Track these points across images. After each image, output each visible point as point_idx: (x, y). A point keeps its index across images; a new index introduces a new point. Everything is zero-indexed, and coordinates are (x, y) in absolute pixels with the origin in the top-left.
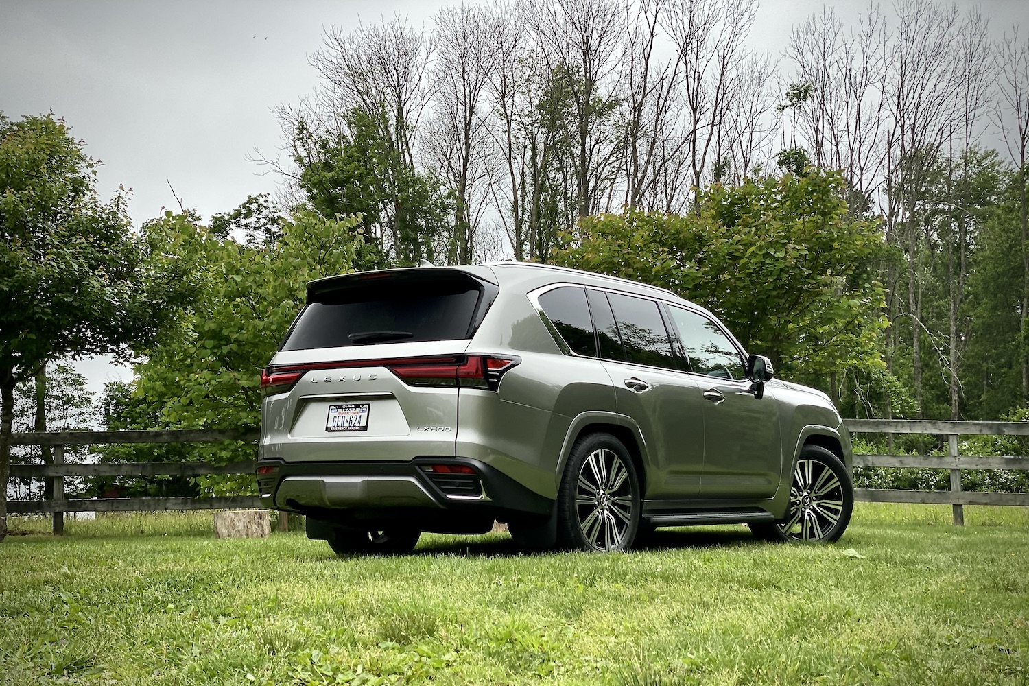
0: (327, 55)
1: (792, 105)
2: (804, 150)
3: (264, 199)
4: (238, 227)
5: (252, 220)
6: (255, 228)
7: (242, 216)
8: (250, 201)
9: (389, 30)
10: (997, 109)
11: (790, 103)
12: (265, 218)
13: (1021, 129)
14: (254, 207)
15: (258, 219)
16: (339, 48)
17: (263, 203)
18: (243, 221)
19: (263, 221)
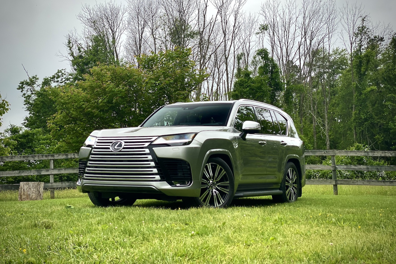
0: (84, 15)
1: (262, 32)
2: (267, 49)
3: (64, 71)
4: (54, 82)
5: (59, 79)
6: (61, 82)
7: (55, 78)
8: (58, 72)
9: (108, 5)
10: (342, 33)
11: (261, 32)
12: (65, 78)
13: (350, 40)
14: (60, 74)
15: (62, 79)
16: (88, 12)
17: (64, 73)
18: (56, 80)
19: (64, 80)
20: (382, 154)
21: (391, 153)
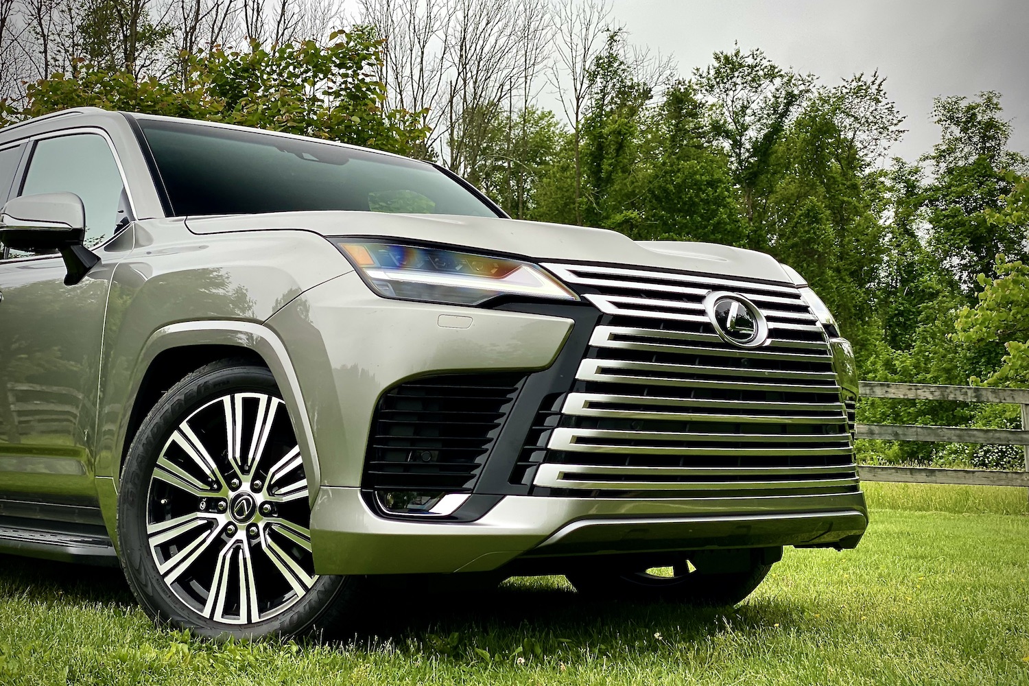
10: (554, 68)
13: (576, 90)
20: (908, 392)
21: (932, 389)
